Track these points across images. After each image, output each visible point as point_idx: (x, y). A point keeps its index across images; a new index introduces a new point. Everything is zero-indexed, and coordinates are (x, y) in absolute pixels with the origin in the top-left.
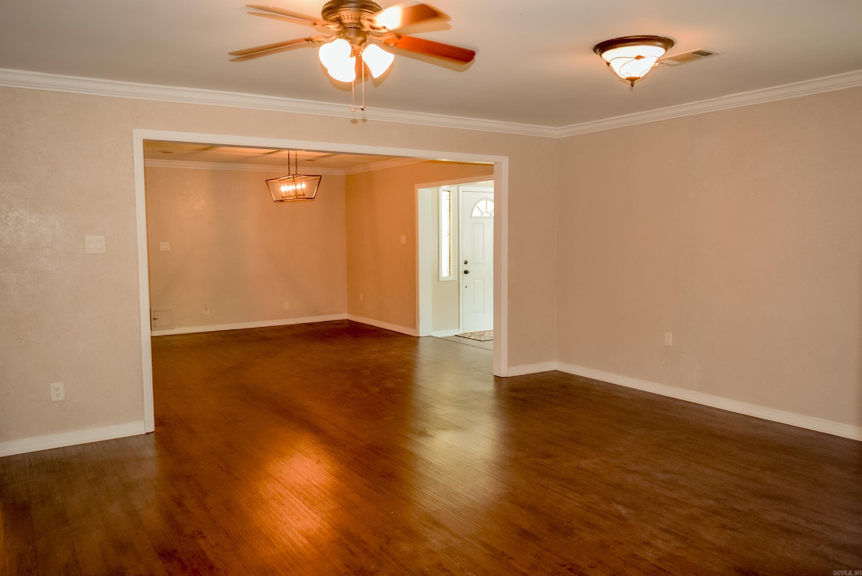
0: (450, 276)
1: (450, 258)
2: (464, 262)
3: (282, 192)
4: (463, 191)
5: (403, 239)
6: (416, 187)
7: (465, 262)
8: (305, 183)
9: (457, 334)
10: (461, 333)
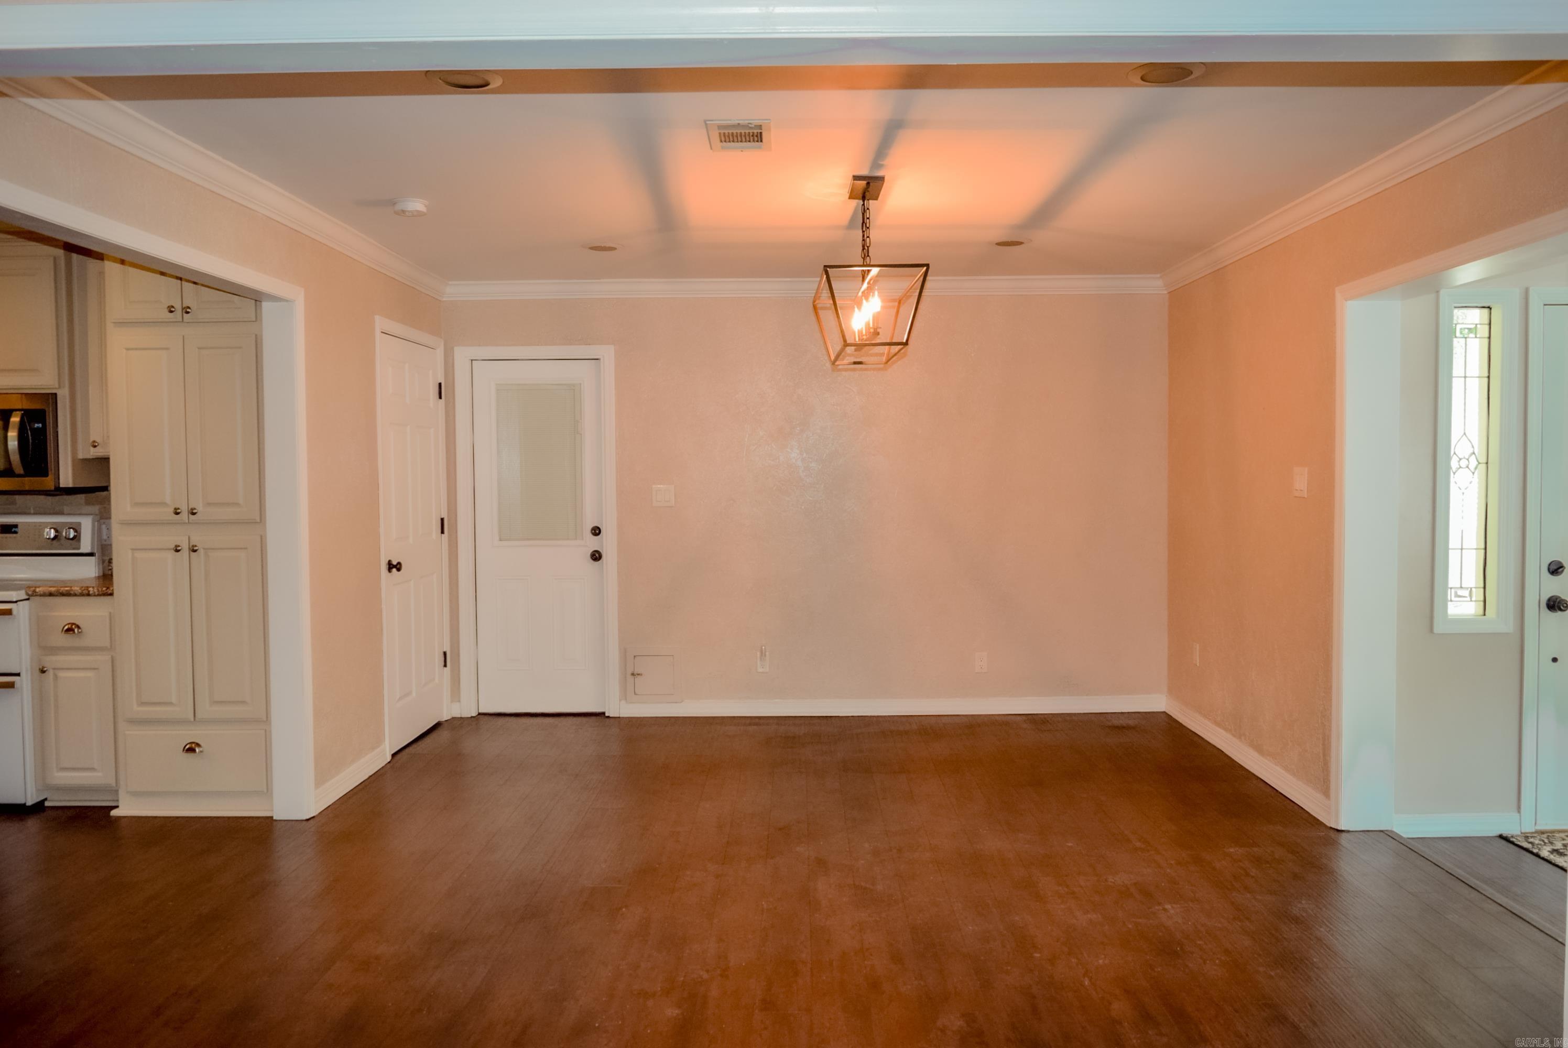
0: (1485, 615)
1: (1485, 549)
2: (1549, 569)
3: (854, 333)
4: (1545, 305)
5: (1301, 482)
6: (1338, 296)
7: (1553, 567)
8: (880, 296)
9: (1506, 832)
10: (1529, 828)
